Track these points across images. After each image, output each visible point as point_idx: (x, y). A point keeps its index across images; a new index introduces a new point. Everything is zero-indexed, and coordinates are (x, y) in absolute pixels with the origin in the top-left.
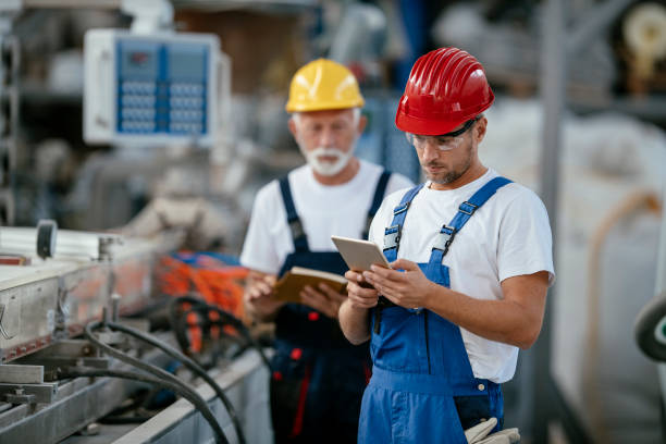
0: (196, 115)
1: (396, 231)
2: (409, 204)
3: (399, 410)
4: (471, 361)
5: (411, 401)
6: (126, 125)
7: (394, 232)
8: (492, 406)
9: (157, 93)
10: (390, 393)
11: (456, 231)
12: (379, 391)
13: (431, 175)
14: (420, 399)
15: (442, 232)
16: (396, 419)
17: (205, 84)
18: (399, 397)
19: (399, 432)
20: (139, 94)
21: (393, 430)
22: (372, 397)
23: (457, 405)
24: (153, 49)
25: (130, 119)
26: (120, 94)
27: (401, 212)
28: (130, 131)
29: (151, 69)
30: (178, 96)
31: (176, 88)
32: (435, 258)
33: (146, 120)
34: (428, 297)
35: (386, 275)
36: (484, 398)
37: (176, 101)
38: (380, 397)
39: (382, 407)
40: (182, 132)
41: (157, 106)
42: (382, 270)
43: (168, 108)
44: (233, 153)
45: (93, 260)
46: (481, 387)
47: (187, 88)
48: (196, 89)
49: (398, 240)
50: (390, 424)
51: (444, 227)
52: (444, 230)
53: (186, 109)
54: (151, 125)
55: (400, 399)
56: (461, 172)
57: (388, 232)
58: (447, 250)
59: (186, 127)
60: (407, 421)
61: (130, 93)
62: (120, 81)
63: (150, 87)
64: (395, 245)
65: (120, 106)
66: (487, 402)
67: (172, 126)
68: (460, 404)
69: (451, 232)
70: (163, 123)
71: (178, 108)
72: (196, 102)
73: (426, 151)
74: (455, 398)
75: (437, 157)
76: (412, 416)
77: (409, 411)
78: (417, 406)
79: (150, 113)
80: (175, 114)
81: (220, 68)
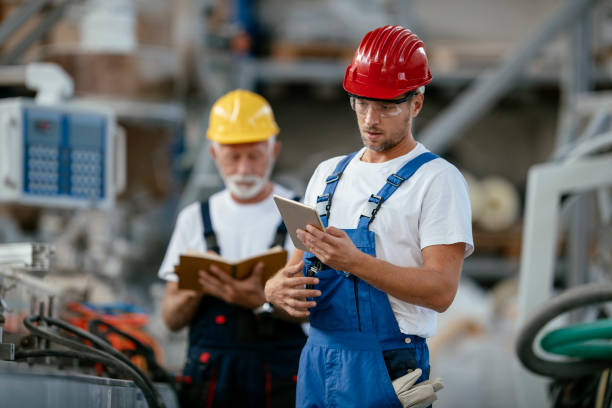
0: (94, 180)
1: (327, 199)
2: (340, 175)
3: (332, 365)
4: (398, 318)
5: (343, 357)
6: (32, 186)
7: (325, 200)
8: (418, 358)
9: (60, 160)
10: (324, 350)
11: (383, 200)
12: (315, 349)
13: (370, 142)
14: (352, 355)
15: (370, 201)
16: (330, 374)
17: (102, 152)
18: (332, 353)
19: (331, 386)
20: (44, 159)
21: (327, 384)
22: (308, 353)
23: (386, 359)
24: (56, 118)
25: (36, 182)
26: (27, 158)
27: (333, 181)
28: (36, 192)
29: (55, 136)
30: (80, 162)
31: (77, 155)
32: (362, 225)
33: (50, 183)
34: (354, 264)
35: (321, 237)
36: (411, 351)
37: (76, 167)
38: (315, 355)
39: (317, 363)
40: (82, 195)
41: (60, 171)
42: (318, 232)
43: (70, 173)
44: (109, 251)
45: (27, 265)
46: (408, 341)
47: (86, 155)
48: (94, 156)
49: (328, 209)
50: (324, 379)
51: (372, 196)
52: (372, 199)
53: (86, 174)
54: (54, 187)
55: (333, 356)
56: (396, 141)
57: (320, 200)
58: (373, 218)
59: (86, 191)
60: (340, 375)
61: (36, 158)
62: (27, 146)
63: (53, 152)
64: (326, 213)
65: (26, 169)
66: (414, 354)
67: (74, 189)
68: (388, 358)
69: (378, 201)
70: (65, 186)
71: (79, 174)
72: (95, 168)
73: (368, 116)
74: (384, 352)
75: (377, 122)
76: (344, 370)
77: (342, 365)
78: (349, 362)
79: (54, 176)
80: (76, 179)
81: (116, 140)
